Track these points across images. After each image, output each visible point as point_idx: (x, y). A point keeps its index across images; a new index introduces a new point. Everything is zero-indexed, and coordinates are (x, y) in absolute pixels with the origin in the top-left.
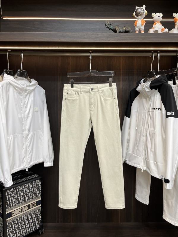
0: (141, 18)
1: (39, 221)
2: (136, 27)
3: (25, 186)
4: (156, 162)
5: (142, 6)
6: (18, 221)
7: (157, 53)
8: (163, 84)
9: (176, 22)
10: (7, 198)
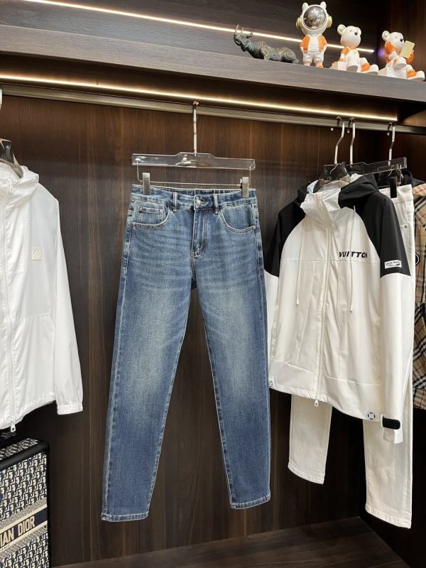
0: (317, 33)
2: (305, 53)
4: (355, 381)
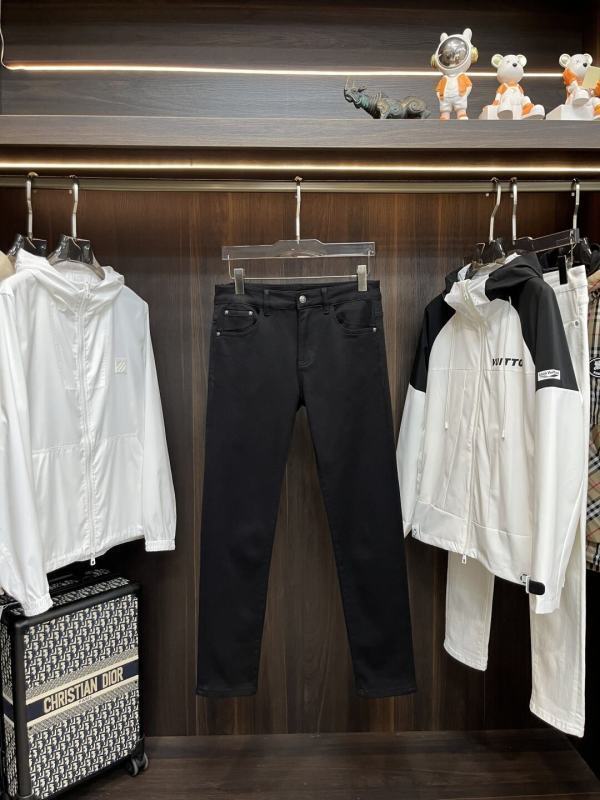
0: (457, 72)
1: (131, 729)
2: (442, 99)
3: (85, 616)
5: (461, 33)
6: (63, 730)
7: (508, 184)
8: (526, 281)
9: (569, 84)
10: (30, 653)
